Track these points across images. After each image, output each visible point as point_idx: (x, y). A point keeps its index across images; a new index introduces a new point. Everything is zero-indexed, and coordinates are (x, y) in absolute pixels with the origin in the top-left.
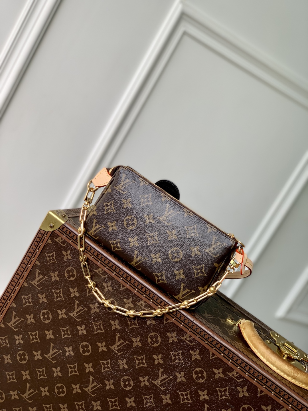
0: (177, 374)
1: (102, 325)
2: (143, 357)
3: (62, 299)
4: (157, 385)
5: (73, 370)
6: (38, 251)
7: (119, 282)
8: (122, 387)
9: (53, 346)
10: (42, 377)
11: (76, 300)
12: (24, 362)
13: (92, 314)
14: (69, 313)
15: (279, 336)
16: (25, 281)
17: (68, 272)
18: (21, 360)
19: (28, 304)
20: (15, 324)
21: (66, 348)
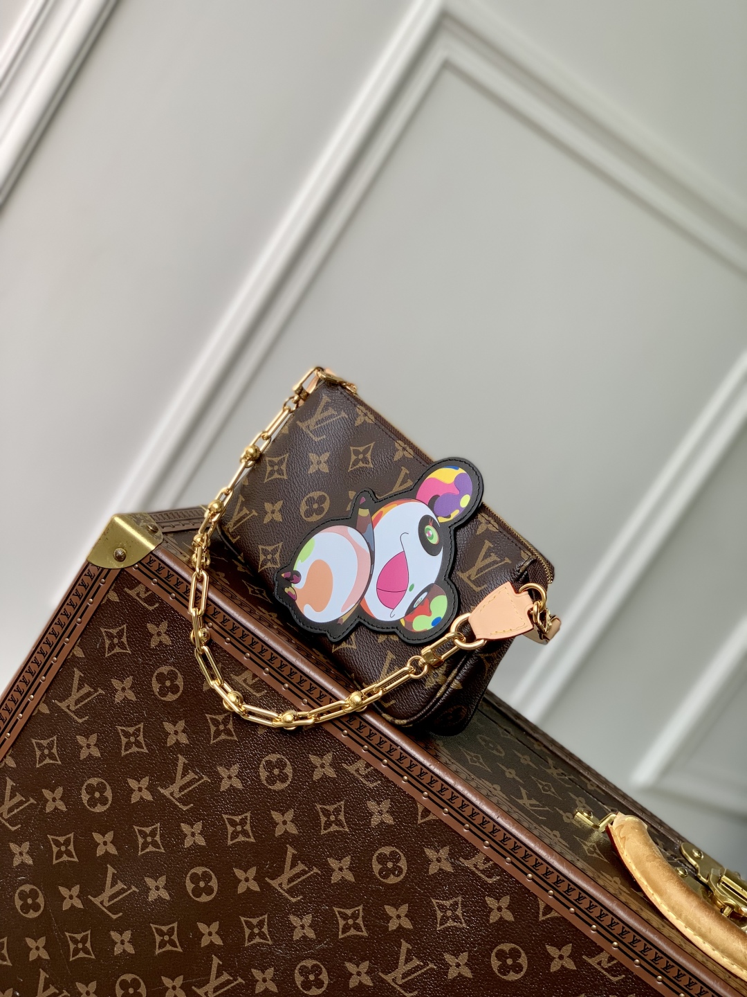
0: (448, 957)
1: (248, 822)
2: (358, 910)
3: (142, 750)
4: (393, 984)
5: (165, 939)
6: (79, 620)
8: (297, 987)
9: (114, 874)
10: (81, 955)
11: (179, 755)
12: (32, 915)
13: (223, 792)
14: (159, 788)
15: (703, 857)
16: (43, 699)
17: (161, 678)
18: (26, 908)
19: (48, 761)
20: (12, 814)
21: (150, 882)
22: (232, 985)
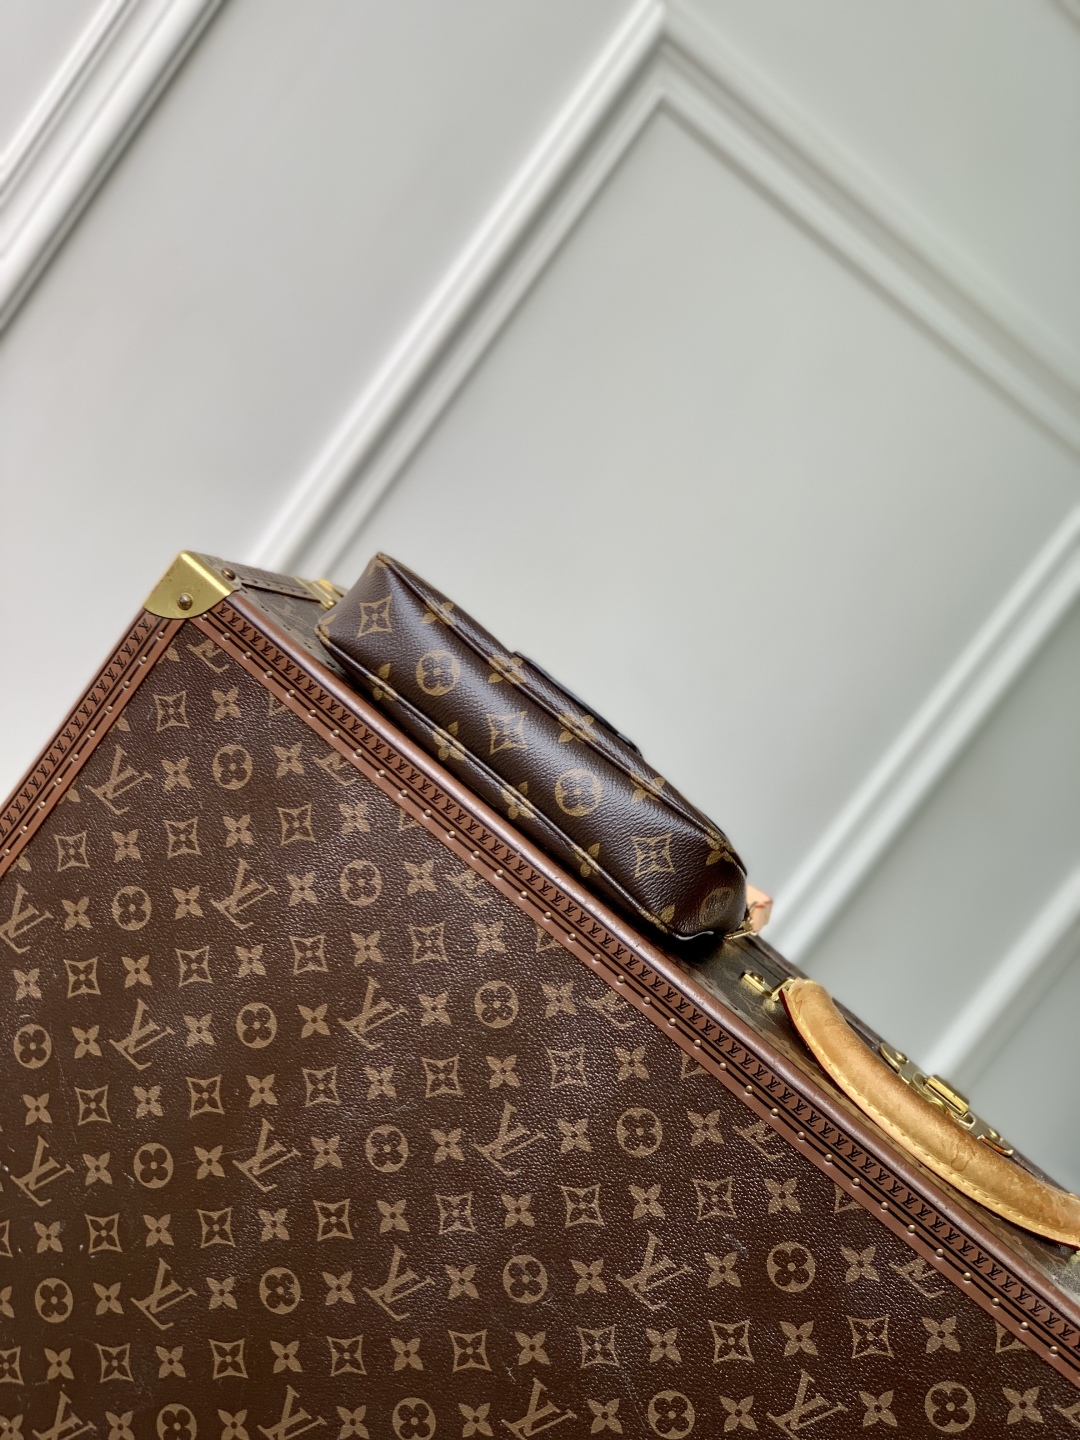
0: (563, 1125)
1: (322, 946)
3: (193, 851)
4: (490, 1159)
5: (204, 1097)
6: (127, 683)
7: (395, 803)
8: (367, 1161)
9: (144, 1010)
10: (94, 1118)
11: (240, 859)
12: (35, 1064)
13: (293, 907)
14: (212, 901)
15: (907, 1062)
16: (73, 784)
17: (225, 760)
18: (27, 1055)
19: (73, 863)
20: (20, 932)
21: (190, 1021)
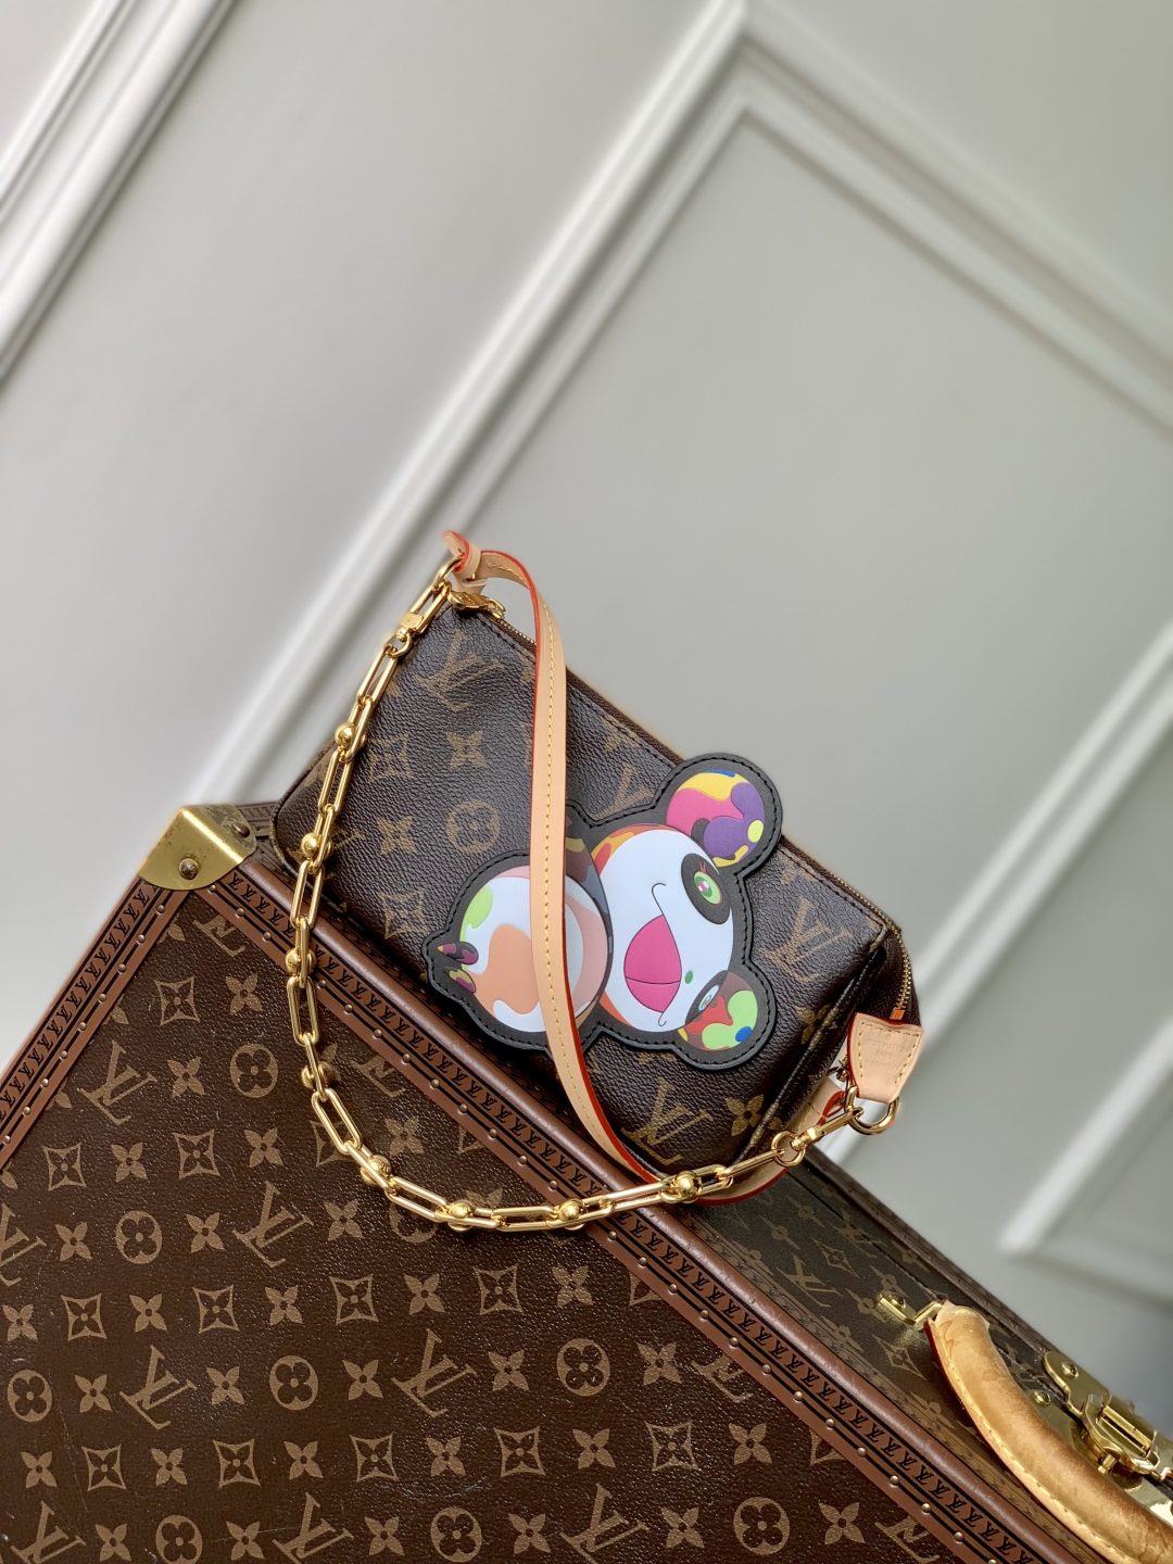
0: (668, 1515)
1: (369, 1290)
2: (533, 1435)
3: (210, 1171)
4: (581, 1551)
5: (235, 1465)
6: (123, 966)
7: (453, 1120)
8: (434, 1548)
9: (159, 1359)
10: (106, 1482)
11: (267, 1182)
12: (33, 1417)
13: (333, 1241)
14: (234, 1231)
15: (1077, 1375)
16: (63, 1086)
17: (244, 1062)
18: (24, 1406)
19: (66, 1181)
20: (8, 1260)
21: (215, 1376)
22: (335, 1540)
